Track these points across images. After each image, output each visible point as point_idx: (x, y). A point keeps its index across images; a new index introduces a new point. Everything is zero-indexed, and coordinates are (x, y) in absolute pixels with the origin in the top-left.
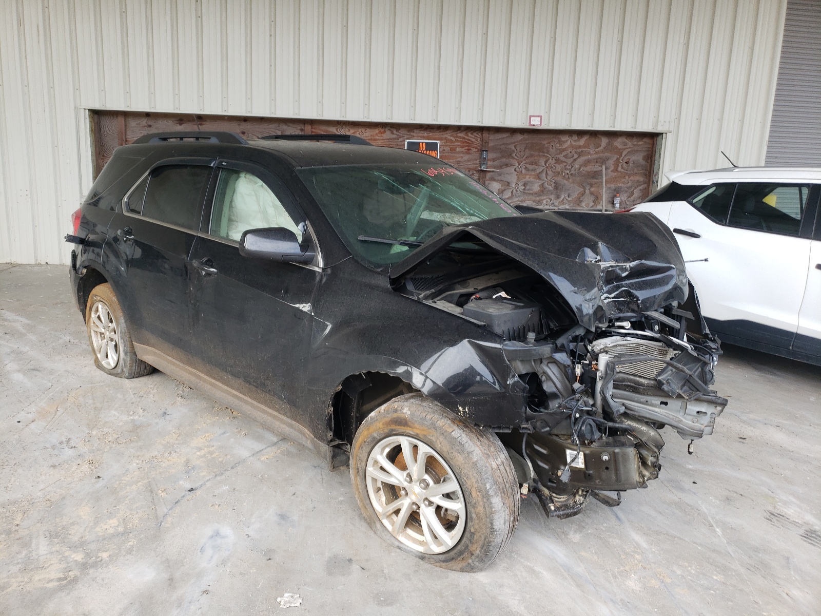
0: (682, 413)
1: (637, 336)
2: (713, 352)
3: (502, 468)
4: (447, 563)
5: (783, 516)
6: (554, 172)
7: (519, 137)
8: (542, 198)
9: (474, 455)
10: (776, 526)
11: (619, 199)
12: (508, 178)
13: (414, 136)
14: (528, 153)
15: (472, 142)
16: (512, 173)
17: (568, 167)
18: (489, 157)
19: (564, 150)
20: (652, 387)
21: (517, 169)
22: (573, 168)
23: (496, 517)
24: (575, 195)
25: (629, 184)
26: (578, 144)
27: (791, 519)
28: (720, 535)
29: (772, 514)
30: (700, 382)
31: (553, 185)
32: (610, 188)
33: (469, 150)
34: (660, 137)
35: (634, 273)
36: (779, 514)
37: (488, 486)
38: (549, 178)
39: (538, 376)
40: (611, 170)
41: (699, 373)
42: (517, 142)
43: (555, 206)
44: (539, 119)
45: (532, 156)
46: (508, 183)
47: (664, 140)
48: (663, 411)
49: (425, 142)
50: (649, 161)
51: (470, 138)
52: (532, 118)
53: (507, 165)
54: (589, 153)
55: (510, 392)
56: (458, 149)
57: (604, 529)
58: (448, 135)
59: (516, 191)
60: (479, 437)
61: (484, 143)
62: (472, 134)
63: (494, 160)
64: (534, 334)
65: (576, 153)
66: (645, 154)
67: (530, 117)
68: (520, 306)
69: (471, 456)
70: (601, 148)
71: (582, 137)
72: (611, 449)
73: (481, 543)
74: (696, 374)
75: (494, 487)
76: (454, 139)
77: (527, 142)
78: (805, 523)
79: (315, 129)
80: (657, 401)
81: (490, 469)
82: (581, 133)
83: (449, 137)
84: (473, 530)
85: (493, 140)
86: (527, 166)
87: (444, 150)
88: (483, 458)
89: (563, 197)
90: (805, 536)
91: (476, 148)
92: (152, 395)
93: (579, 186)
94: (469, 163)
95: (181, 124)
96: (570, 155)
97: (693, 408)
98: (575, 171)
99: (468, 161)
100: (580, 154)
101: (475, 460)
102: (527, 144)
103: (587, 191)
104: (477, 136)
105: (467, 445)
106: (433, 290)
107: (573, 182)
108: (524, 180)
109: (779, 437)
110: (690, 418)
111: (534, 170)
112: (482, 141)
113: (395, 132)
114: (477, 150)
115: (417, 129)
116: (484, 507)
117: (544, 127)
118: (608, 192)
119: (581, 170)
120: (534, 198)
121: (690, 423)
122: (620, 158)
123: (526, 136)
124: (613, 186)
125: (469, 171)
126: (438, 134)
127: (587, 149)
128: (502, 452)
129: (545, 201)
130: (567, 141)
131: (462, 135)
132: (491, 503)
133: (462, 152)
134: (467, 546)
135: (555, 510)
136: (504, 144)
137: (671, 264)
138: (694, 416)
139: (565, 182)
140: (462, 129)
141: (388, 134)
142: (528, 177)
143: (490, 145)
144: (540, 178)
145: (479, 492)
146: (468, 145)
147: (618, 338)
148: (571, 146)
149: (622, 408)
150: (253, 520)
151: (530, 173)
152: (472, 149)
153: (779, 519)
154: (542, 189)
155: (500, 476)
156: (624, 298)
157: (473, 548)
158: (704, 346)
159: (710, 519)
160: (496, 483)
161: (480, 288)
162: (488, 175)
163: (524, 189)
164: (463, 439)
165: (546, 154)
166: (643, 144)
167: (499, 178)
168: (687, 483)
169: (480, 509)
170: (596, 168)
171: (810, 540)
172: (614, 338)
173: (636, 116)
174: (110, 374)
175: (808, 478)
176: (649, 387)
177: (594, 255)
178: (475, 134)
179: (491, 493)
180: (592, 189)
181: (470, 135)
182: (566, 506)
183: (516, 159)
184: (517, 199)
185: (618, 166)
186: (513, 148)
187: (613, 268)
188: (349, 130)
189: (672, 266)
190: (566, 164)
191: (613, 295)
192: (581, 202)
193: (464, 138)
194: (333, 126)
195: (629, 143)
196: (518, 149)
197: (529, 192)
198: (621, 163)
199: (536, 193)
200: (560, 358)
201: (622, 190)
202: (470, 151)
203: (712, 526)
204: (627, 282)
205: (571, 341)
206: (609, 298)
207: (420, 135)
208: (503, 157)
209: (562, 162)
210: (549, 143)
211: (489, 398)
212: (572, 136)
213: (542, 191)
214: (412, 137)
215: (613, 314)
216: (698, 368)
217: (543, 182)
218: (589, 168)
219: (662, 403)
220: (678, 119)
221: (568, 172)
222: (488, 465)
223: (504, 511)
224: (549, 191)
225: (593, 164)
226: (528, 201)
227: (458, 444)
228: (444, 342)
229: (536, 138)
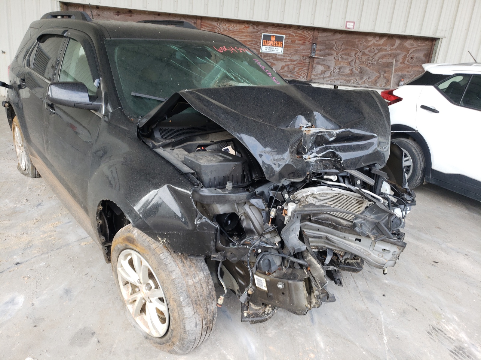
0: (371, 249)
1: (340, 187)
2: (407, 203)
3: (198, 285)
4: (161, 346)
5: (442, 331)
6: (360, 62)
7: (339, 36)
8: (351, 78)
9: (174, 274)
10: (433, 340)
11: (403, 82)
12: (328, 63)
13: (268, 31)
14: (344, 47)
15: (307, 37)
16: (332, 60)
17: (370, 58)
18: (317, 48)
19: (369, 47)
20: (348, 227)
21: (336, 58)
22: (374, 60)
23: (187, 322)
24: (373, 78)
25: (412, 73)
26: (379, 43)
27: (448, 335)
28: (385, 343)
29: (434, 329)
30: (386, 228)
31: (359, 70)
32: (397, 75)
33: (304, 42)
34: (437, 41)
35: (340, 139)
36: (439, 330)
37: (182, 299)
38: (357, 65)
39: (238, 217)
40: (400, 62)
41: (387, 220)
42: (337, 39)
43: (359, 84)
44: (352, 24)
45: (346, 49)
46: (329, 67)
47: (440, 43)
48: (357, 245)
49: (275, 36)
50: (428, 57)
51: (306, 35)
52: (348, 23)
53: (329, 55)
54: (386, 50)
55: (198, 230)
56: (297, 42)
57: (297, 328)
58: (291, 32)
59: (334, 72)
60: (183, 259)
61: (315, 38)
62: (307, 32)
63: (320, 50)
64: (232, 184)
65: (377, 49)
66: (426, 52)
67: (347, 22)
68: (229, 159)
69: (171, 274)
70: (395, 47)
71: (382, 38)
72: (286, 281)
73: (178, 338)
74: (384, 221)
75: (187, 300)
76: (294, 35)
77: (344, 40)
78: (458, 340)
79: (203, 22)
80: (353, 237)
81: (185, 285)
82: (382, 36)
83: (291, 33)
84: (172, 328)
85: (321, 36)
86: (343, 56)
87: (287, 41)
88: (181, 277)
89: (365, 78)
90: (454, 352)
91: (309, 42)
92: (40, 191)
93: (377, 72)
94: (304, 52)
95: (118, 15)
96: (373, 50)
97: (380, 246)
98: (375, 61)
99: (303, 50)
100: (380, 50)
101: (174, 277)
102: (344, 41)
103: (382, 76)
104: (311, 33)
105: (169, 265)
106: (173, 140)
107: (373, 69)
108: (340, 65)
109: (464, 263)
110: (377, 253)
111: (347, 59)
112: (313, 37)
113: (255, 27)
114: (309, 43)
115: (270, 26)
116: (179, 314)
117: (356, 29)
118: (396, 77)
119: (379, 61)
120: (345, 78)
121: (377, 256)
122: (407, 54)
123: (344, 35)
124: (400, 73)
125: (303, 57)
126: (284, 31)
127: (384, 47)
128: (202, 272)
129: (352, 81)
130: (371, 41)
131: (300, 32)
132: (183, 312)
133: (299, 44)
134: (170, 338)
135: (246, 317)
136: (328, 40)
137: (374, 133)
138: (379, 252)
139: (368, 68)
140: (301, 28)
141: (251, 29)
142: (342, 63)
143: (318, 40)
144: (350, 65)
145: (175, 302)
146: (304, 40)
147: (326, 187)
148: (374, 44)
149: (304, 247)
150: (45, 292)
151: (344, 61)
152: (306, 42)
153: (438, 334)
154: (351, 72)
155: (195, 290)
156: (330, 158)
157: (174, 340)
158: (401, 198)
159: (383, 328)
160: (189, 296)
161: (215, 141)
162: (316, 61)
163: (339, 72)
164: (168, 261)
165: (356, 49)
166: (425, 45)
167: (323, 63)
168: (378, 295)
169: (176, 315)
170: (390, 60)
171: (457, 355)
172: (322, 187)
173: (421, 25)
174: (22, 174)
175: (474, 301)
176: (346, 227)
177: (307, 122)
178: (309, 32)
179: (184, 304)
180: (386, 75)
181: (305, 32)
182: (256, 315)
183: (336, 51)
184: (334, 78)
185: (405, 60)
186: (334, 43)
187: (322, 134)
188: (226, 25)
189: (375, 135)
190: (368, 56)
191: (321, 155)
192: (377, 83)
193: (301, 34)
194: (215, 22)
195: (415, 44)
196: (338, 44)
197: (342, 74)
198: (407, 58)
199: (347, 75)
200: (256, 203)
201: (406, 76)
202: (305, 44)
203: (382, 334)
204: (335, 145)
205: (272, 190)
206: (317, 157)
207: (272, 30)
208: (327, 49)
209: (367, 55)
210: (359, 41)
211: (181, 233)
212: (375, 37)
213: (351, 74)
214: (267, 32)
215: (319, 169)
216: (386, 217)
217: (352, 67)
218: (384, 60)
219: (356, 239)
220: (452, 28)
221: (370, 62)
222: (184, 282)
223: (195, 318)
224: (356, 74)
225: (388, 58)
226: (341, 80)
227: (163, 264)
228: (153, 184)
229: (351, 38)
